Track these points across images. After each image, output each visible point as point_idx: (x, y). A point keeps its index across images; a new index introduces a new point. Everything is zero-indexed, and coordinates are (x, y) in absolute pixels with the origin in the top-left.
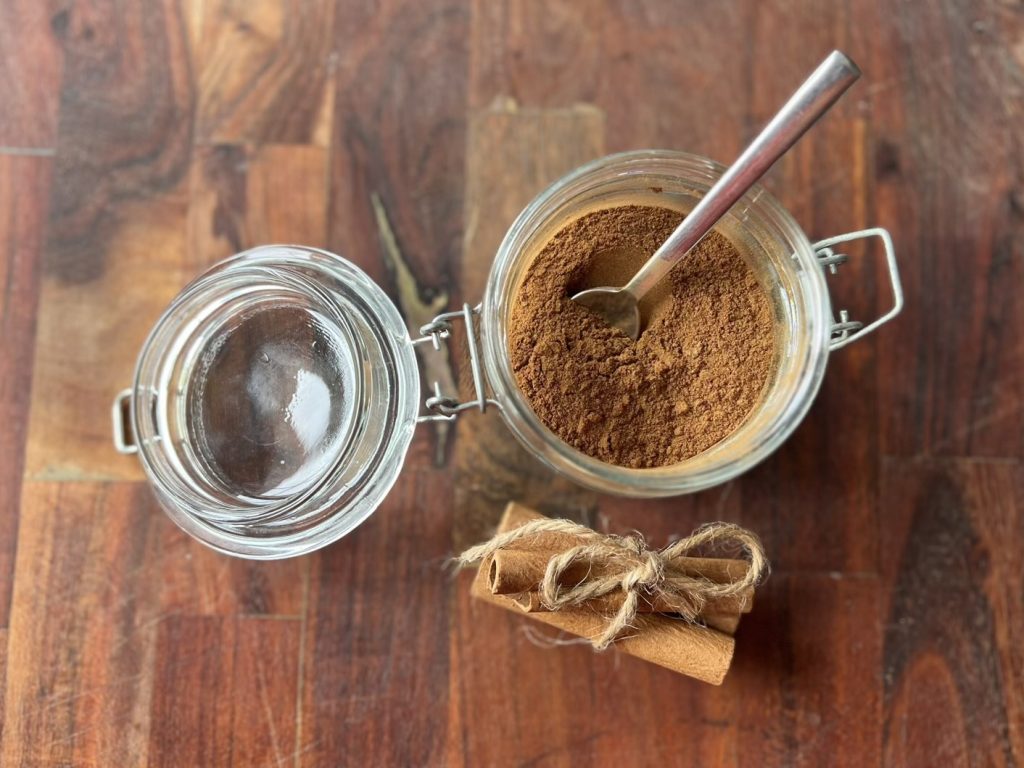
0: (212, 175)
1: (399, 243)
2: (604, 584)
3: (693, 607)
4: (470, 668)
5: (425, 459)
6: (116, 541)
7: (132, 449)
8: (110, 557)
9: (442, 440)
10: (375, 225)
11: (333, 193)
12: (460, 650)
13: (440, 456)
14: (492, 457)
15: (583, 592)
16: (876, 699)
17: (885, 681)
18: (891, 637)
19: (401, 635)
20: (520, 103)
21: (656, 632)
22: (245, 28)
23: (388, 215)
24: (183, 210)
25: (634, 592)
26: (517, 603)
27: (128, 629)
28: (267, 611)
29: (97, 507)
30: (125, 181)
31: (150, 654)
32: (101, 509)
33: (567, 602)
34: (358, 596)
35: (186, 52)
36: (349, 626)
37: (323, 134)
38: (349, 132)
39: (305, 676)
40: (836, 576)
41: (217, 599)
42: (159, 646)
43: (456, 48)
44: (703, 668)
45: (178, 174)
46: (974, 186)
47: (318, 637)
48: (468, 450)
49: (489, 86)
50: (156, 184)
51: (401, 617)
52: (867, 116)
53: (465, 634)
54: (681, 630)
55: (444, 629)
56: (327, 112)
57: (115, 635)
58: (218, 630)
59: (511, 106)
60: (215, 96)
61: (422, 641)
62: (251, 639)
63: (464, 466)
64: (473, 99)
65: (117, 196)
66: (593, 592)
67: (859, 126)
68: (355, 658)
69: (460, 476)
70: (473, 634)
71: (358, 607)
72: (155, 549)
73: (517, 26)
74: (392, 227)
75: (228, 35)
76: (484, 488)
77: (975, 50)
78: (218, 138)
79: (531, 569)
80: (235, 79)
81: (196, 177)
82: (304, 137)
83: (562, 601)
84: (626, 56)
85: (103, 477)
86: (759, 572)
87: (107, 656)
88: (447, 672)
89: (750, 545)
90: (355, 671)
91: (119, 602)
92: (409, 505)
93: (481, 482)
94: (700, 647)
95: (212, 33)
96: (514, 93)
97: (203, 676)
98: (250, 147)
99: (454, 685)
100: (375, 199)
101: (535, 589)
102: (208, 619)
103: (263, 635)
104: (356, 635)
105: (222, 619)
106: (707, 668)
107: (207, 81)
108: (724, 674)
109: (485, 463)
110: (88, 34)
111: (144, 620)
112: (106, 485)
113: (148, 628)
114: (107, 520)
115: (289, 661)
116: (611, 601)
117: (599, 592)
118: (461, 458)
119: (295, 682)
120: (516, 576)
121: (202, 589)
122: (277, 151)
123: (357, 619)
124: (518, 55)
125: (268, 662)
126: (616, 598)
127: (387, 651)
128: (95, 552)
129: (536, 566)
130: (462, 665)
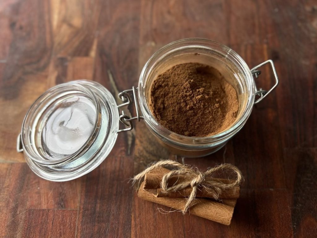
0: (56, 67)
1: (116, 84)
2: (184, 185)
3: (217, 194)
4: (139, 227)
5: (123, 153)
6: (13, 183)
7: (22, 150)
8: (11, 189)
9: (130, 146)
10: (109, 80)
11: (95, 71)
12: (135, 220)
13: (129, 152)
14: (147, 151)
15: (176, 187)
16: (291, 235)
17: (294, 228)
18: (294, 211)
19: (113, 215)
20: (156, 43)
21: (205, 205)
22: (70, 25)
23: (113, 77)
24: (46, 77)
25: (195, 187)
26: (154, 195)
27: (14, 215)
28: (65, 207)
29: (8, 172)
30: (28, 69)
31: (21, 224)
32: (9, 172)
33: (170, 190)
34: (98, 201)
35: (51, 33)
36: (94, 213)
37: (93, 54)
38: (101, 53)
39: (78, 230)
40: (272, 190)
41: (48, 203)
42: (25, 221)
43: (136, 29)
44: (223, 217)
45: (46, 66)
46: (305, 63)
47: (83, 216)
48: (139, 149)
49: (146, 38)
50: (38, 69)
51: (114, 208)
52: (267, 43)
53: (137, 214)
54: (214, 204)
55: (129, 213)
56: (94, 47)
57: (9, 217)
58: (47, 215)
59: (153, 44)
60: (59, 44)
61: (121, 217)
62: (59, 218)
63: (137, 155)
64: (141, 42)
65: (26, 73)
66: (180, 187)
67: (265, 46)
68: (96, 224)
69: (136, 158)
70: (140, 214)
71: (98, 205)
72: (27, 186)
73: (155, 22)
74: (114, 80)
75: (65, 28)
76: (145, 162)
77: (300, 24)
78: (59, 56)
79: (157, 179)
80: (66, 39)
81: (51, 68)
82: (87, 54)
83: (169, 190)
84: (189, 29)
85: (12, 162)
86: (240, 180)
87: (6, 225)
88: (130, 228)
89: (236, 172)
90: (96, 229)
91: (12, 205)
92: (117, 169)
93: (143, 160)
94: (221, 209)
95: (59, 27)
96: (154, 40)
97: (40, 232)
98: (69, 58)
99: (133, 233)
100: (109, 72)
101: (159, 187)
102: (44, 210)
103: (63, 216)
104: (97, 215)
105: (49, 210)
106: (224, 217)
107: (57, 39)
108: (230, 219)
109: (145, 154)
110: (21, 28)
111: (20, 212)
112: (12, 164)
113: (22, 215)
114: (11, 176)
115: (72, 225)
116: (187, 191)
117: (182, 187)
118: (136, 152)
119: (74, 233)
120: (152, 181)
121: (43, 200)
122: (78, 59)
123: (98, 209)
124: (155, 30)
125: (64, 226)
126: (189, 190)
127: (108, 221)
128: (5, 187)
129: (159, 178)
130: (136, 225)
